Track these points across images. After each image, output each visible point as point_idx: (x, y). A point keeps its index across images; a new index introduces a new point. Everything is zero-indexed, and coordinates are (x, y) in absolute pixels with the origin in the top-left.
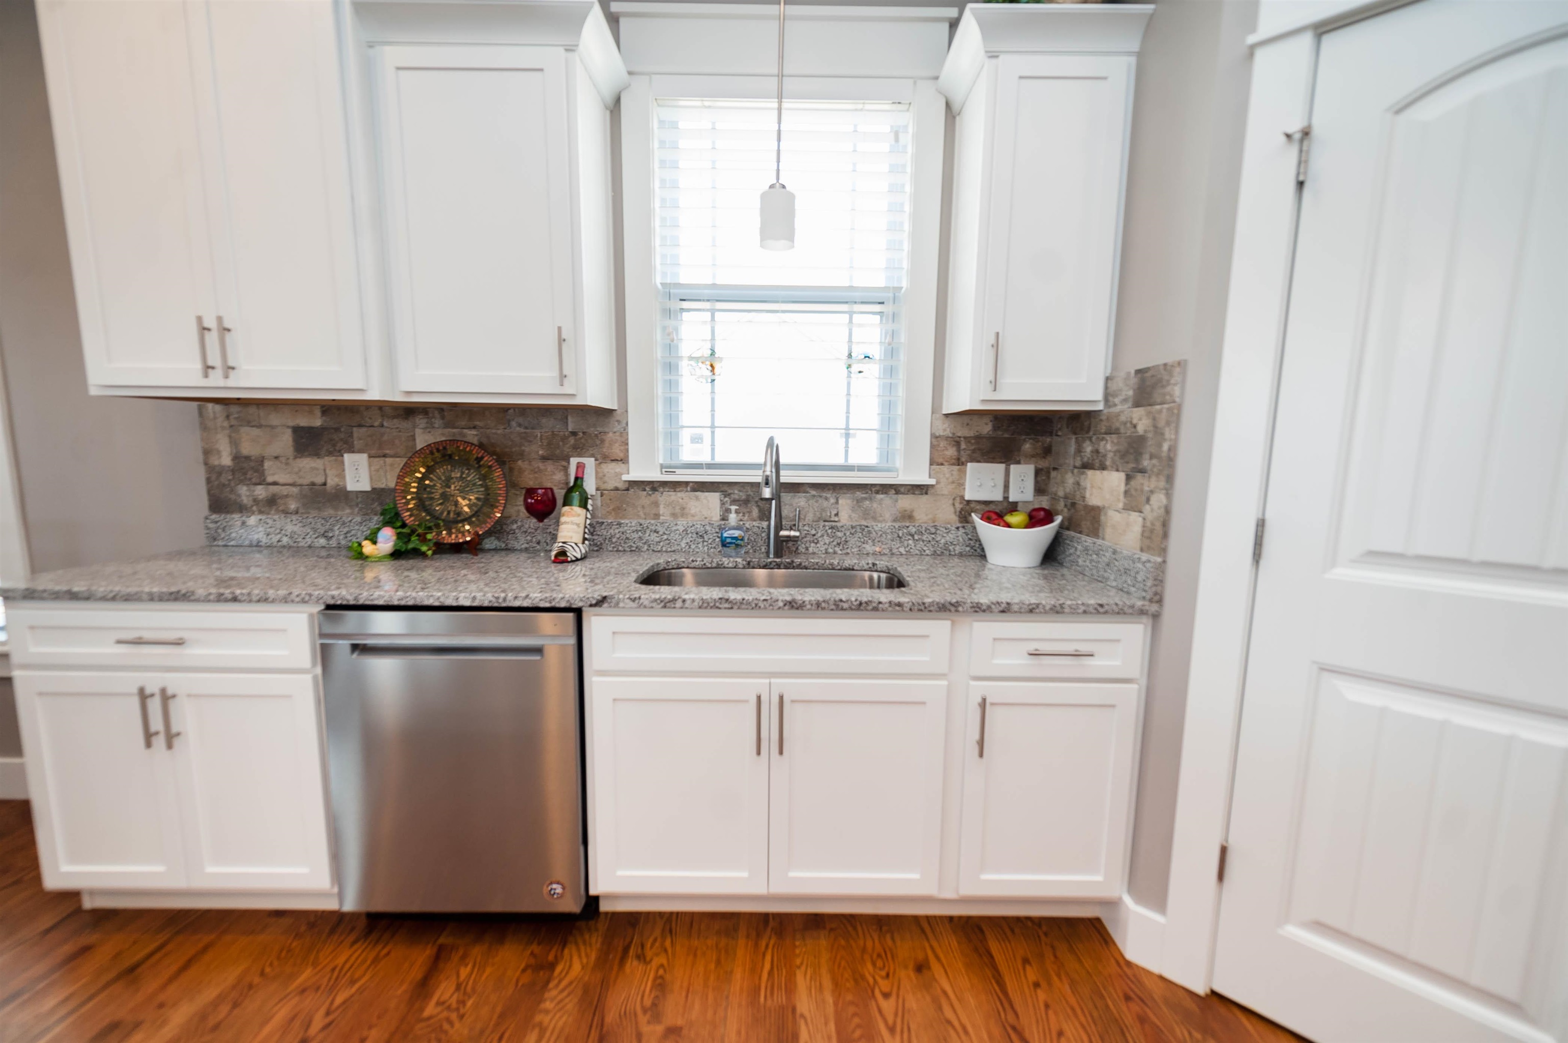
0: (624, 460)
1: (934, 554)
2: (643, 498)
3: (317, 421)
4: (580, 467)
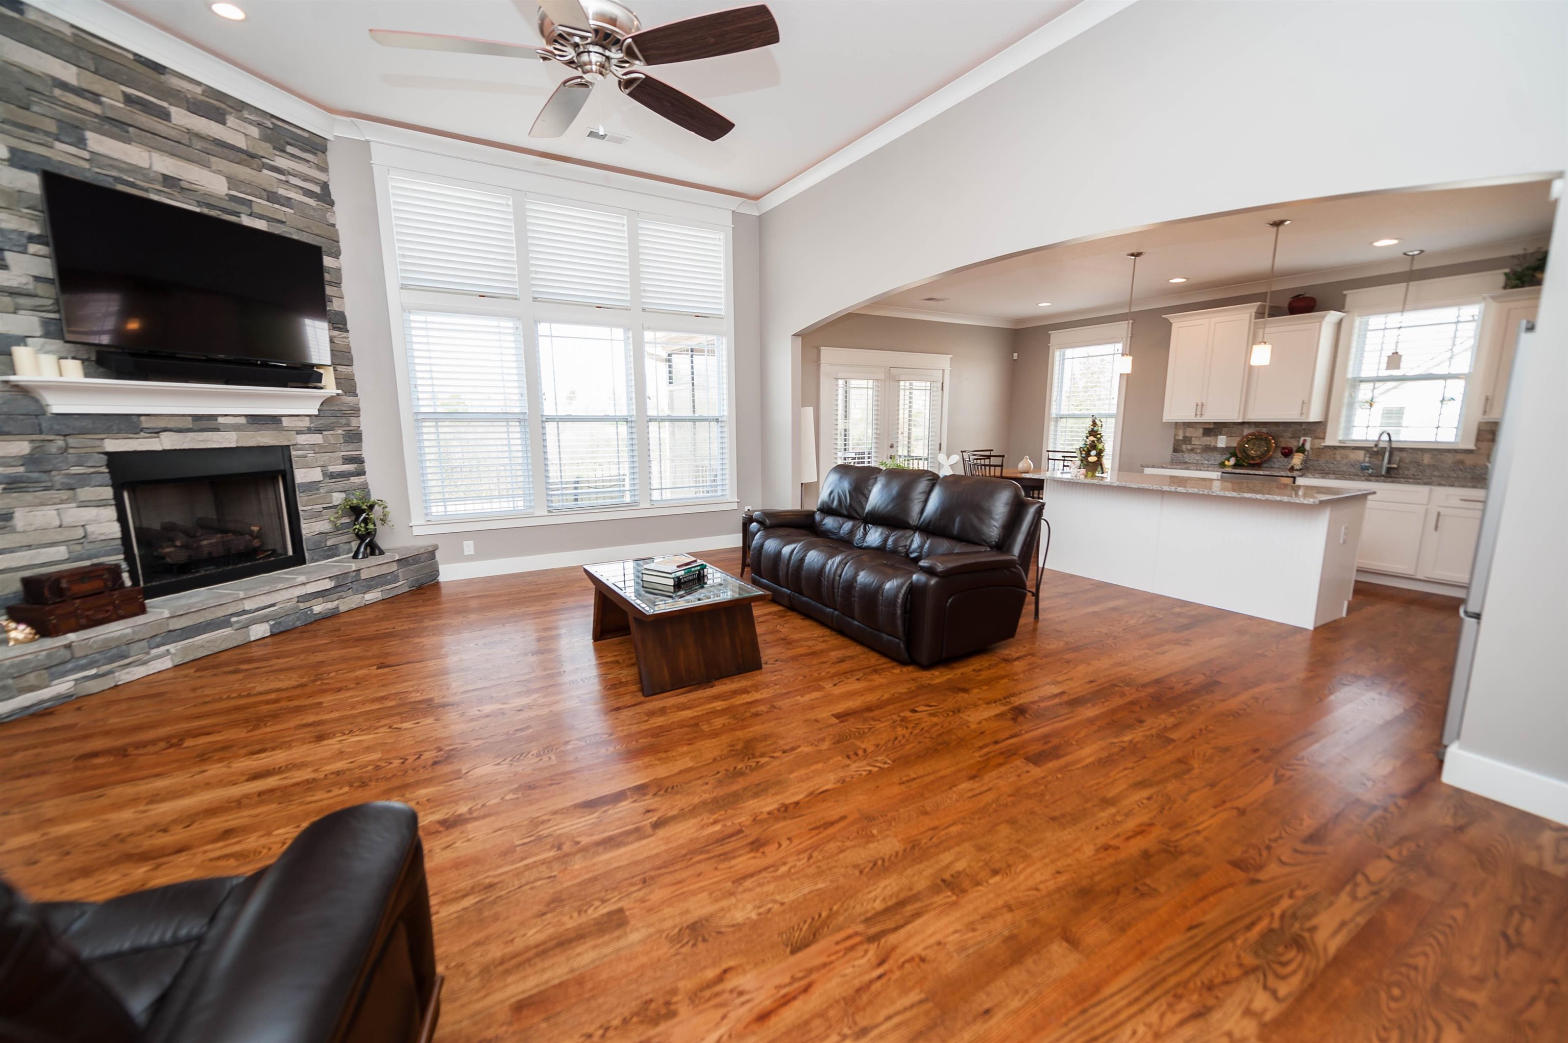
0: (1324, 438)
1: (1473, 478)
2: (1330, 452)
3: (1212, 426)
4: (1305, 441)
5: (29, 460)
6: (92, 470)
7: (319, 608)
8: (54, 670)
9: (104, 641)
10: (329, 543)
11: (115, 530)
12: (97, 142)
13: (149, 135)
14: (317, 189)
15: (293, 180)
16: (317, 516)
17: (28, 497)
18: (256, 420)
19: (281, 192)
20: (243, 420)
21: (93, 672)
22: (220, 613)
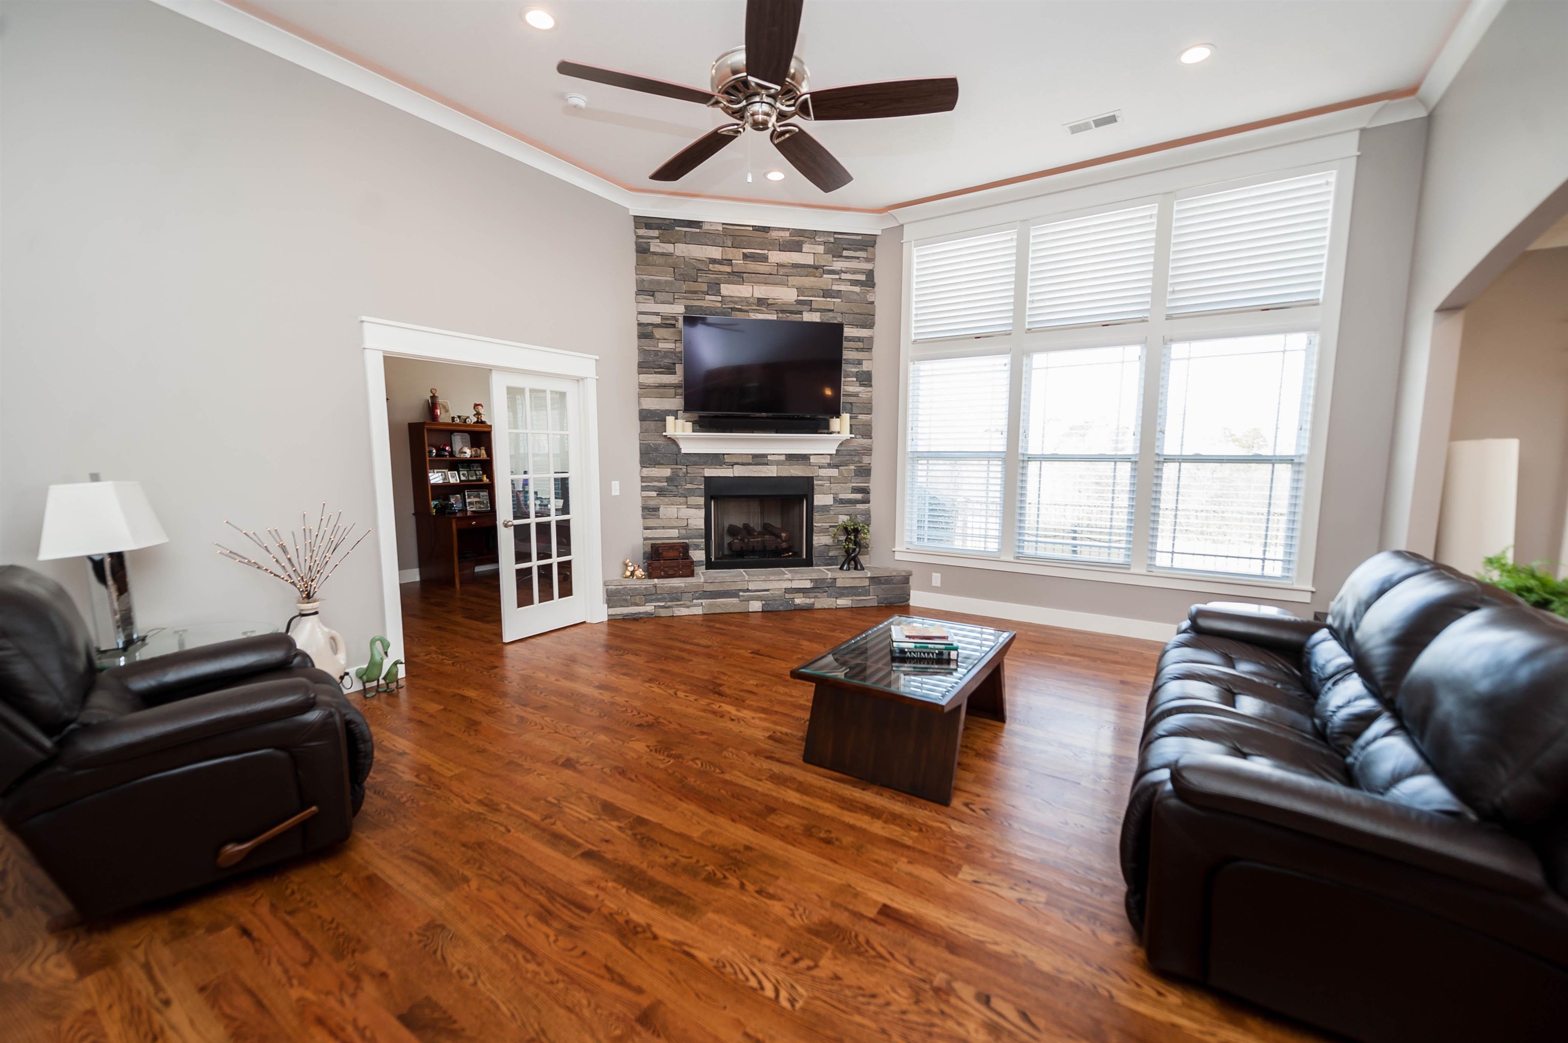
5: (669, 479)
6: (696, 487)
7: (799, 600)
8: (648, 597)
9: (671, 587)
10: (831, 554)
11: (701, 524)
12: (727, 290)
13: (753, 275)
14: (863, 278)
15: (844, 276)
16: (825, 531)
17: (666, 499)
18: (791, 458)
19: (835, 288)
20: (783, 458)
21: (663, 604)
22: (734, 587)
